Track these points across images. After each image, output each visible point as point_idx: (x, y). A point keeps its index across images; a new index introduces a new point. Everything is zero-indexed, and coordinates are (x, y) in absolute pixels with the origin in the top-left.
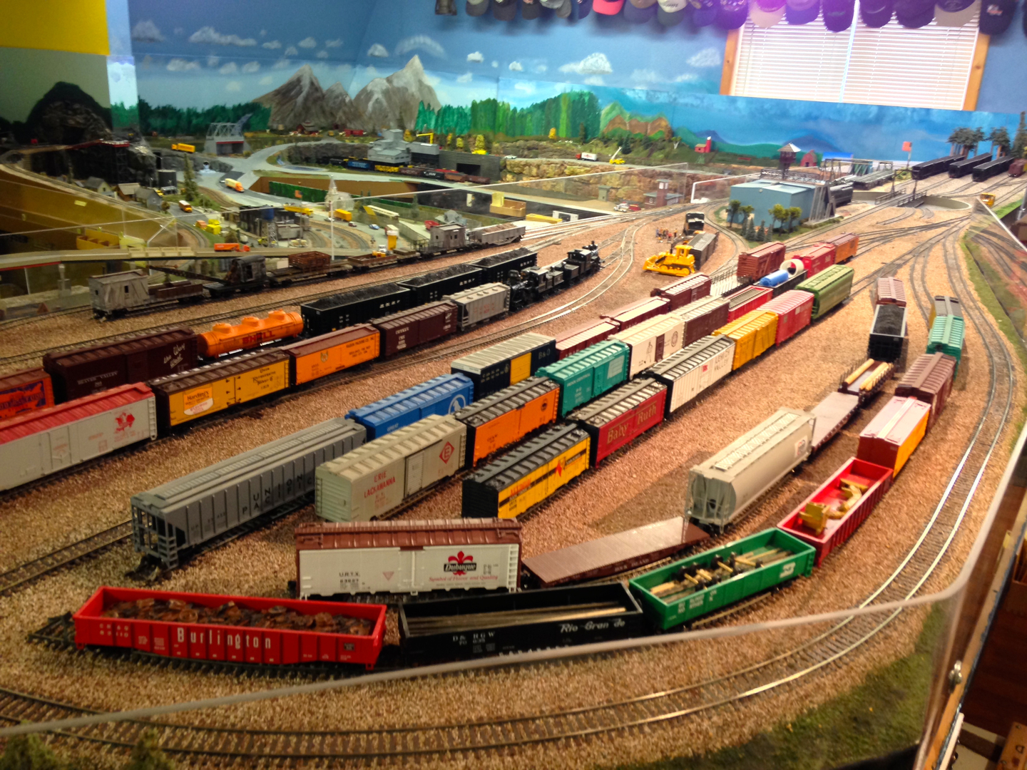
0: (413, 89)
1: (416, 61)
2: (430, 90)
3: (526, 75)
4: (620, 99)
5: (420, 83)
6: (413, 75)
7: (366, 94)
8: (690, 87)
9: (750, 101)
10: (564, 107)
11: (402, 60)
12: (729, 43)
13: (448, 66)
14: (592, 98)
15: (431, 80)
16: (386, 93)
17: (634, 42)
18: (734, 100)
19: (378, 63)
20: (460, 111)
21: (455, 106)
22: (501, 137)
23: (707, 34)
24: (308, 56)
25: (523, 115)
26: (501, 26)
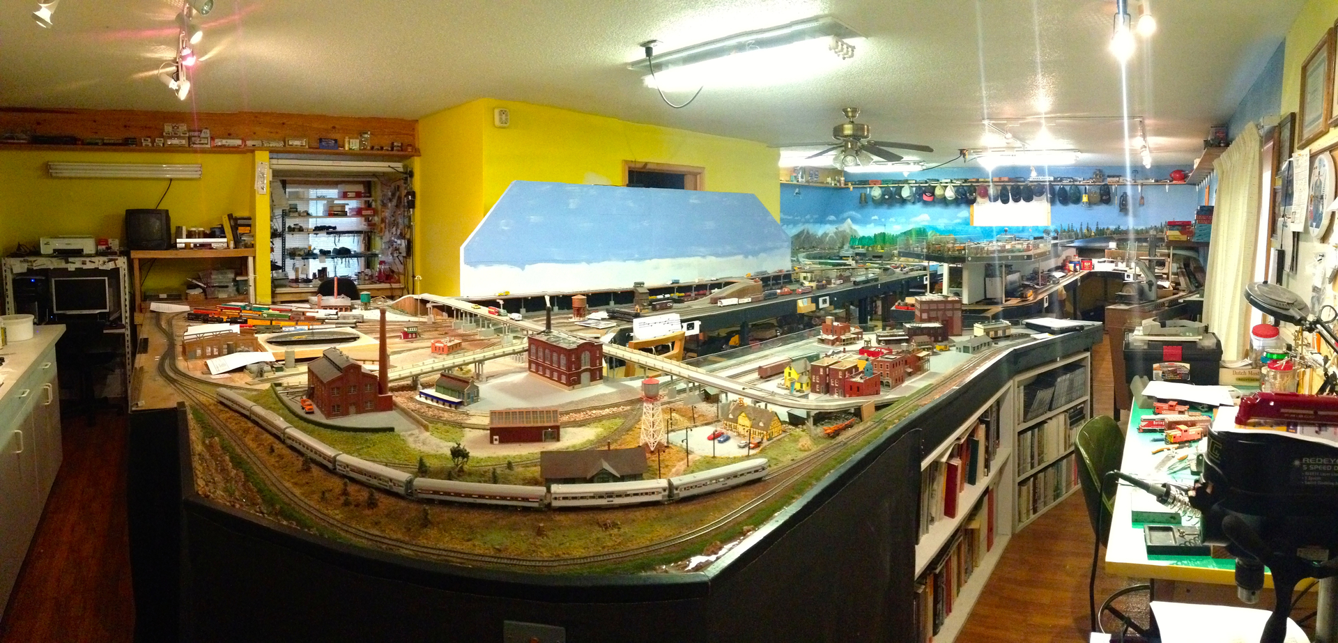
0: (848, 231)
1: (849, 220)
2: (855, 231)
3: (897, 222)
4: (935, 229)
5: (851, 228)
6: (848, 226)
7: (826, 234)
8: (960, 224)
9: (981, 227)
10: (913, 233)
11: (844, 220)
12: (971, 209)
13: (864, 222)
14: (924, 229)
15: (855, 227)
16: (836, 233)
17: (938, 210)
18: (975, 227)
19: (831, 222)
20: (869, 238)
21: (866, 236)
22: (888, 245)
23: (963, 206)
24: (807, 222)
25: (897, 237)
26: (886, 206)
